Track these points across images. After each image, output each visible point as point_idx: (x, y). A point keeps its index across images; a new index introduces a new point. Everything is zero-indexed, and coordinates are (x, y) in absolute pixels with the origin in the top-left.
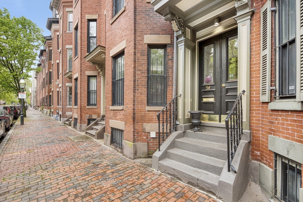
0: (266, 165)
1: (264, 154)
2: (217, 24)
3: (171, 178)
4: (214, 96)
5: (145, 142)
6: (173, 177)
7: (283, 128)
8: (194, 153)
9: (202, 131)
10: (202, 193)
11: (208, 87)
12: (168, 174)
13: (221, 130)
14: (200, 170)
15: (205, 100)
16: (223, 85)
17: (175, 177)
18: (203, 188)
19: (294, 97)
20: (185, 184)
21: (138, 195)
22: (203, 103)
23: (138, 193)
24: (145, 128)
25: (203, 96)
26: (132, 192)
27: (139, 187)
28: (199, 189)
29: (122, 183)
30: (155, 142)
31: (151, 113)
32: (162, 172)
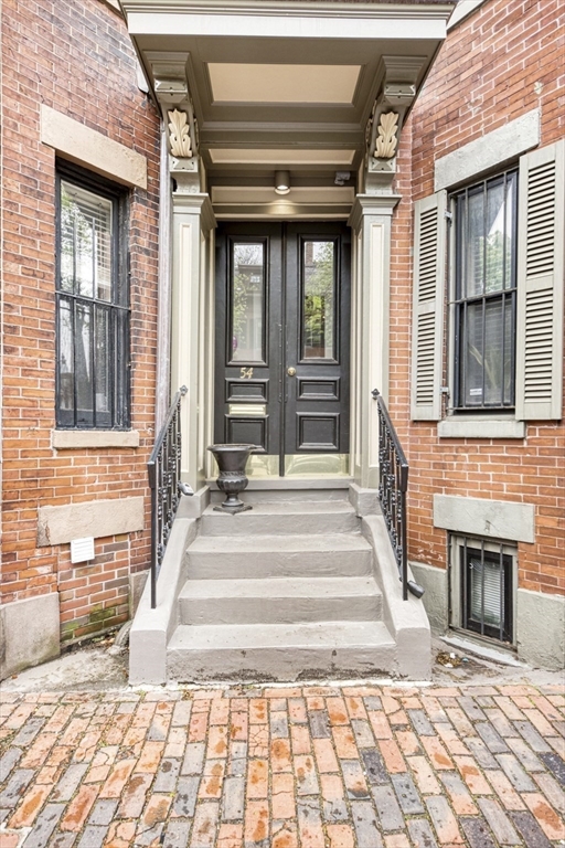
0: (427, 563)
1: (419, 540)
2: (283, 189)
3: (232, 688)
4: (263, 400)
5: (44, 591)
6: (240, 681)
7: (473, 476)
8: (267, 580)
9: (250, 508)
10: (355, 686)
11: (246, 371)
12: (216, 677)
13: (294, 498)
14: (312, 625)
15: (236, 410)
16: (291, 370)
17: (251, 677)
18: (351, 671)
19: (512, 411)
20: (289, 685)
21: (208, 811)
22: (230, 419)
23: (197, 803)
24: (47, 529)
25: (230, 399)
26: (174, 814)
27: (174, 780)
28: (338, 679)
29: (80, 814)
30: (87, 578)
31: (72, 458)
32: (185, 683)
